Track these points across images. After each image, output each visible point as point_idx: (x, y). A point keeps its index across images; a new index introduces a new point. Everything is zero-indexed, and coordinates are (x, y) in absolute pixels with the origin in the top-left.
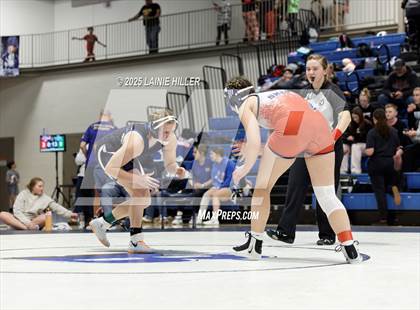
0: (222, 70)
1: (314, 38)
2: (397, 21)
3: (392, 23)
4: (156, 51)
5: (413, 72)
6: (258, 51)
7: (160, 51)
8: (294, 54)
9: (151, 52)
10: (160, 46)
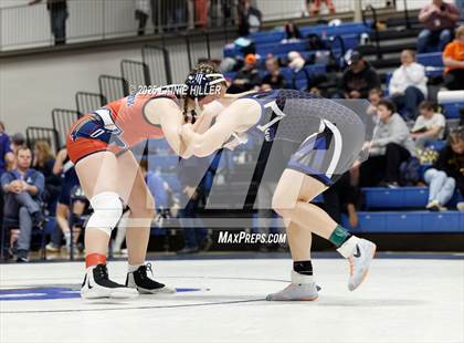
0: (144, 65)
1: (254, 27)
2: (353, 8)
3: (347, 10)
4: (63, 42)
5: (372, 68)
6: (188, 43)
7: (68, 42)
8: (231, 46)
9: (57, 43)
10: (68, 35)
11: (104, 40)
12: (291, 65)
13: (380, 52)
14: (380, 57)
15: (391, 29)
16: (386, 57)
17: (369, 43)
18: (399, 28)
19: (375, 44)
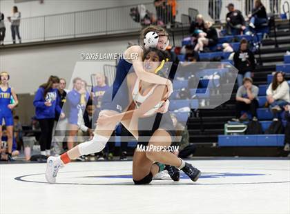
11: (107, 35)
12: (225, 50)
13: (276, 43)
14: (277, 46)
15: (280, 30)
16: (280, 46)
17: (268, 38)
18: (285, 30)
19: (273, 39)
